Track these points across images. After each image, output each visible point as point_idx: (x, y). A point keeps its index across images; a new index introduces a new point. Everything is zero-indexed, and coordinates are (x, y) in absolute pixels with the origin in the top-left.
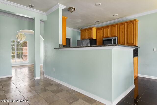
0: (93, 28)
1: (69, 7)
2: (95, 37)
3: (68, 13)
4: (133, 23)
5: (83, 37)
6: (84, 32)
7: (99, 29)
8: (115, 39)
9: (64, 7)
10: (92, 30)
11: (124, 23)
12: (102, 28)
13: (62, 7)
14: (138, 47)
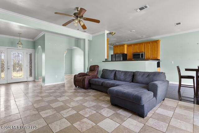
0: (124, 45)
1: (111, 32)
2: (126, 53)
3: (111, 35)
4: (156, 42)
5: (115, 52)
6: (117, 48)
7: (129, 46)
8: (143, 54)
9: (108, 32)
10: (123, 46)
11: (150, 42)
12: (132, 45)
13: (107, 32)
14: (160, 60)
